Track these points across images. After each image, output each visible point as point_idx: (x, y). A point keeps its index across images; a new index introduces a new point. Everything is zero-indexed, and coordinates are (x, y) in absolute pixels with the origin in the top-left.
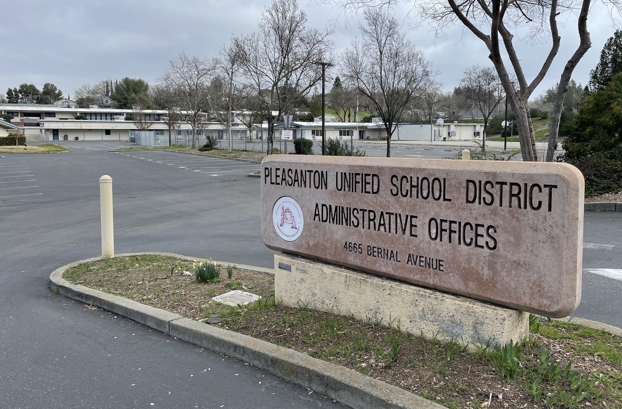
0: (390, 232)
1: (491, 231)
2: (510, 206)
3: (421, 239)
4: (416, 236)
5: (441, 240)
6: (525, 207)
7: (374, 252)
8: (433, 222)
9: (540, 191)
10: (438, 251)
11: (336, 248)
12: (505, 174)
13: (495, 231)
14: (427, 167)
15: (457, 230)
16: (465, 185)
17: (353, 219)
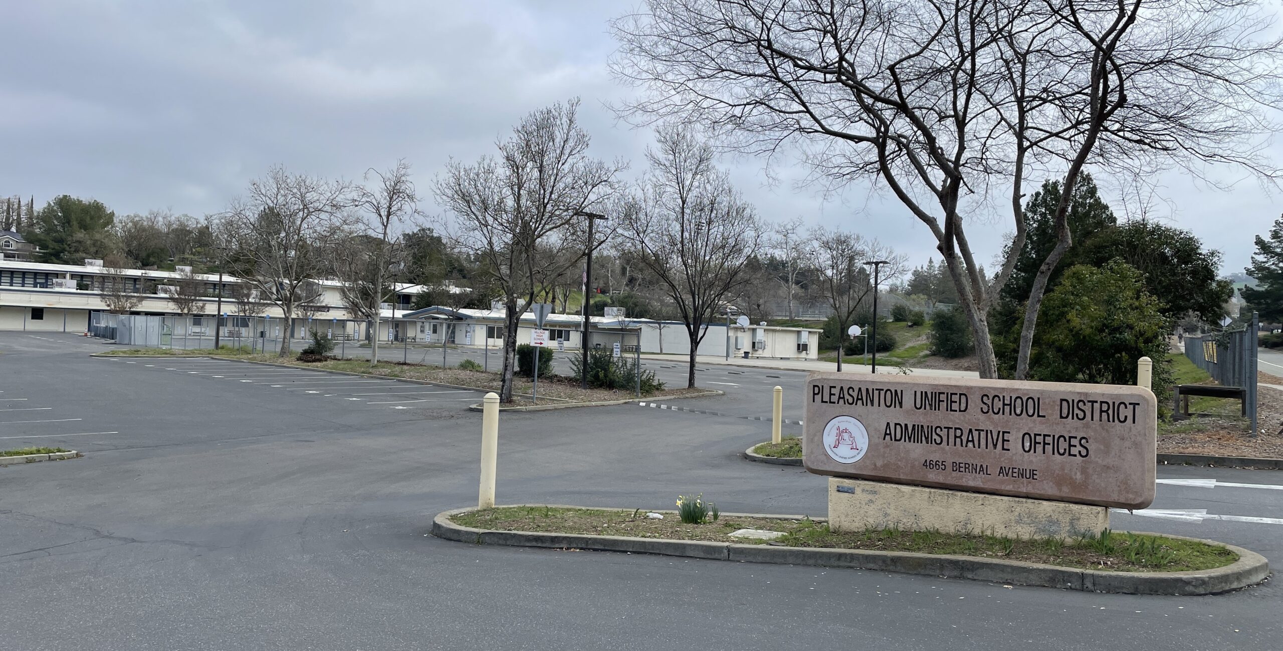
0: (979, 447)
1: (1083, 441)
2: (1101, 421)
3: (1014, 452)
4: (1008, 450)
5: (1035, 452)
6: (1114, 421)
7: (960, 467)
8: (1027, 437)
9: (1126, 407)
10: (1031, 462)
11: (913, 467)
12: (1096, 394)
13: (1087, 442)
14: (1020, 387)
15: (1051, 443)
16: (1059, 403)
17: (935, 436)
